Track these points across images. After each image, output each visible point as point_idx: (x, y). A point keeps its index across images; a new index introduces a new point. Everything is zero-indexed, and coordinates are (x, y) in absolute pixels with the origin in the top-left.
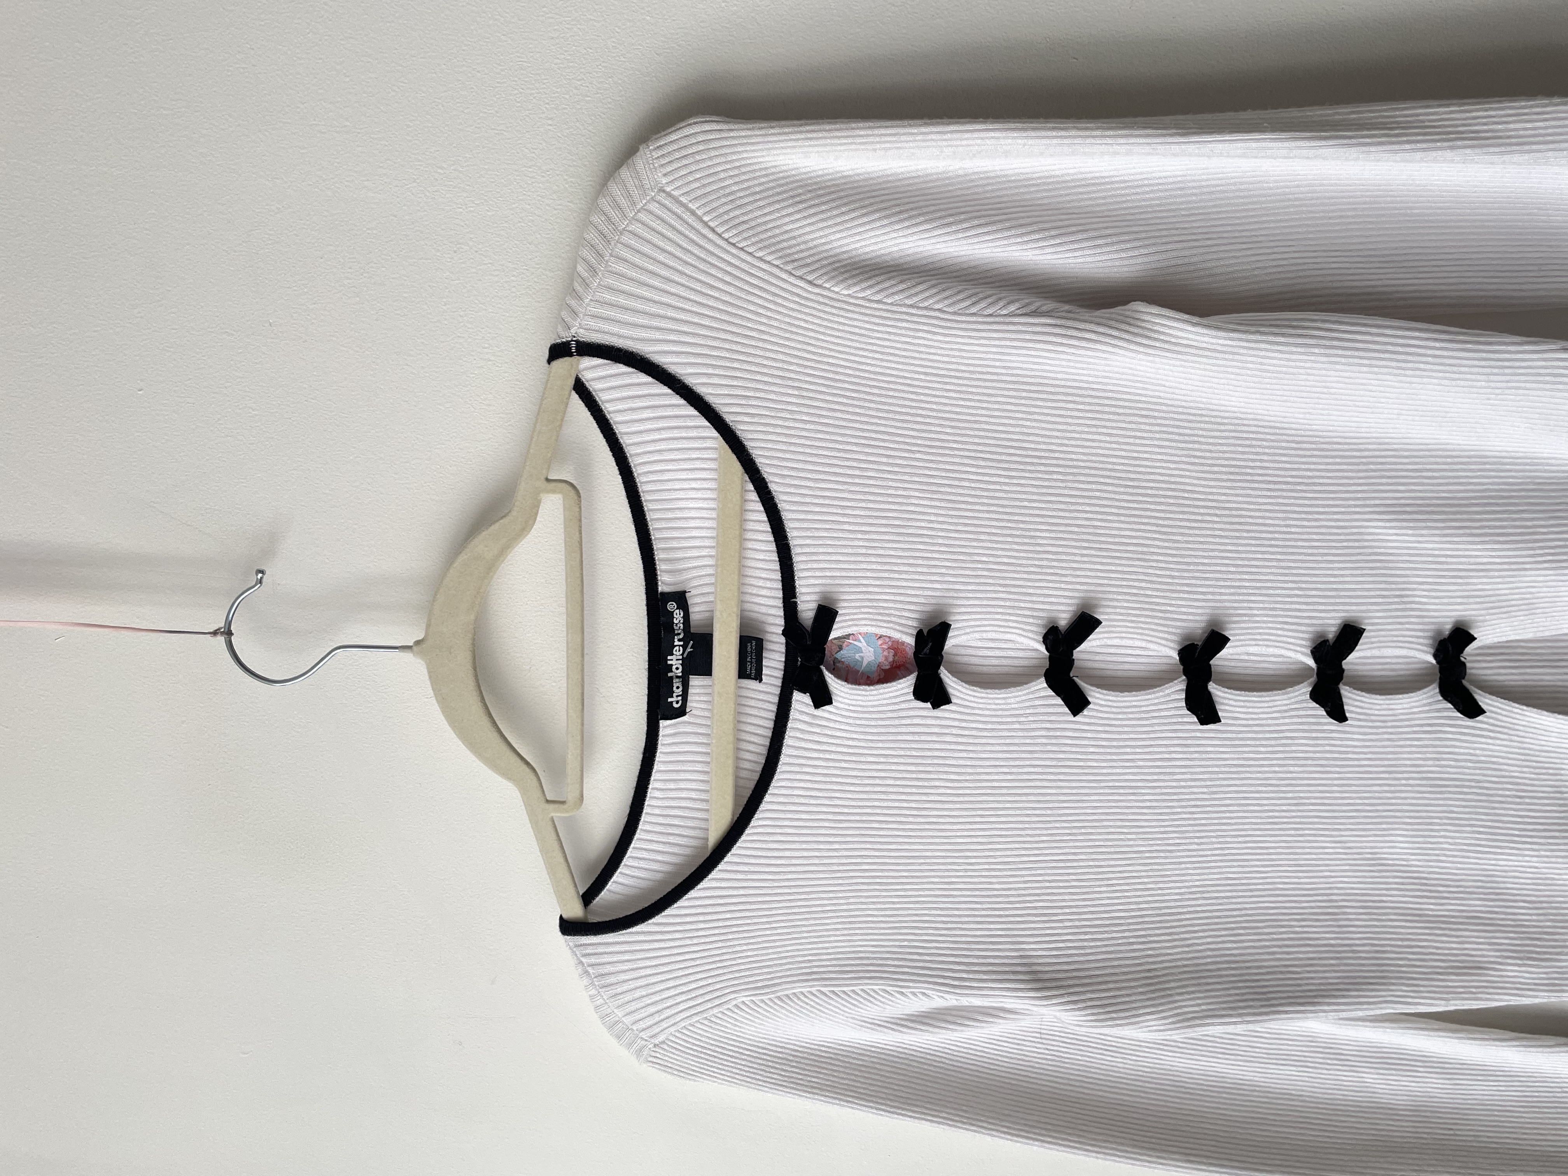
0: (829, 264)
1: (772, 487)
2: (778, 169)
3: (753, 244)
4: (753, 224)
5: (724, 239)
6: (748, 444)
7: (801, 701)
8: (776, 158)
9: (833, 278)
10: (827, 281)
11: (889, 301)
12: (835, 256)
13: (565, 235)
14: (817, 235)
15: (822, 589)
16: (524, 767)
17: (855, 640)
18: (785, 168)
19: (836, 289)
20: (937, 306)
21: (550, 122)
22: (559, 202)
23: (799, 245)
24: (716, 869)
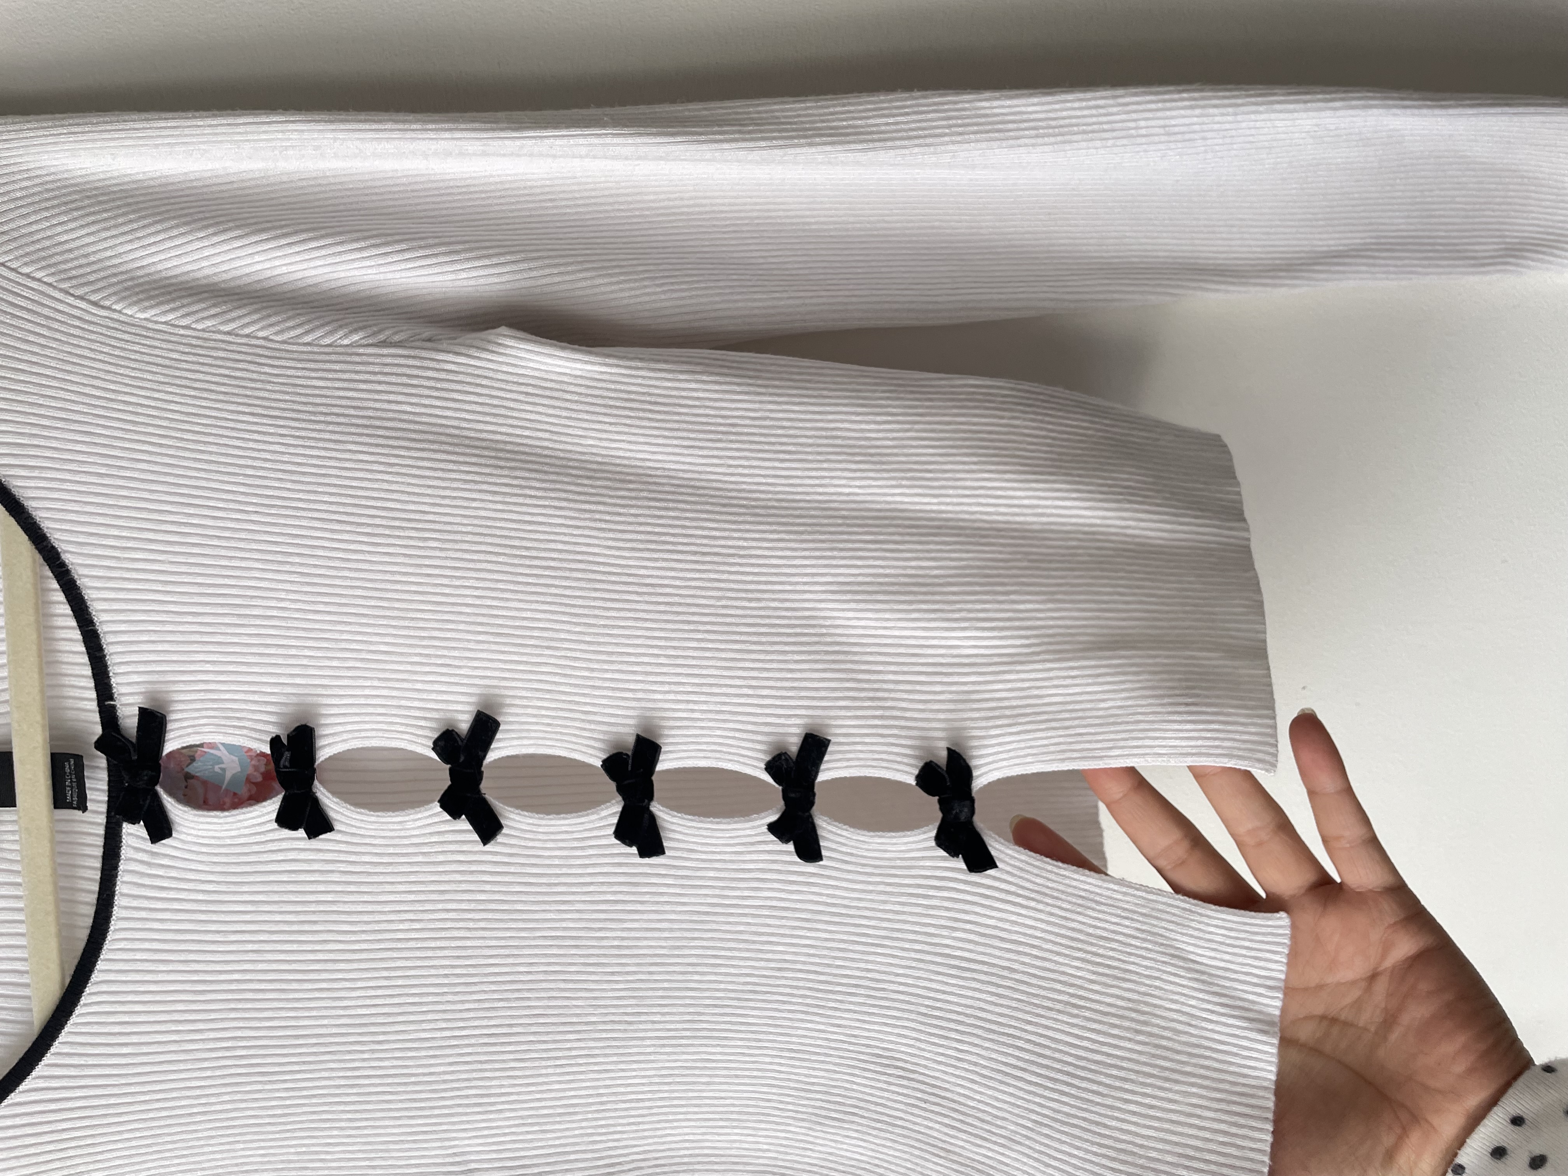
0: (119, 283)
1: (67, 558)
2: (44, 172)
3: (16, 258)
4: (15, 234)
6: (30, 505)
7: (133, 834)
8: (37, 157)
9: (124, 299)
10: (117, 302)
11: (200, 326)
12: (126, 272)
14: (100, 247)
15: (150, 687)
18: (52, 170)
19: (129, 312)
20: (261, 334)
23: (76, 258)
24: (42, 1063)
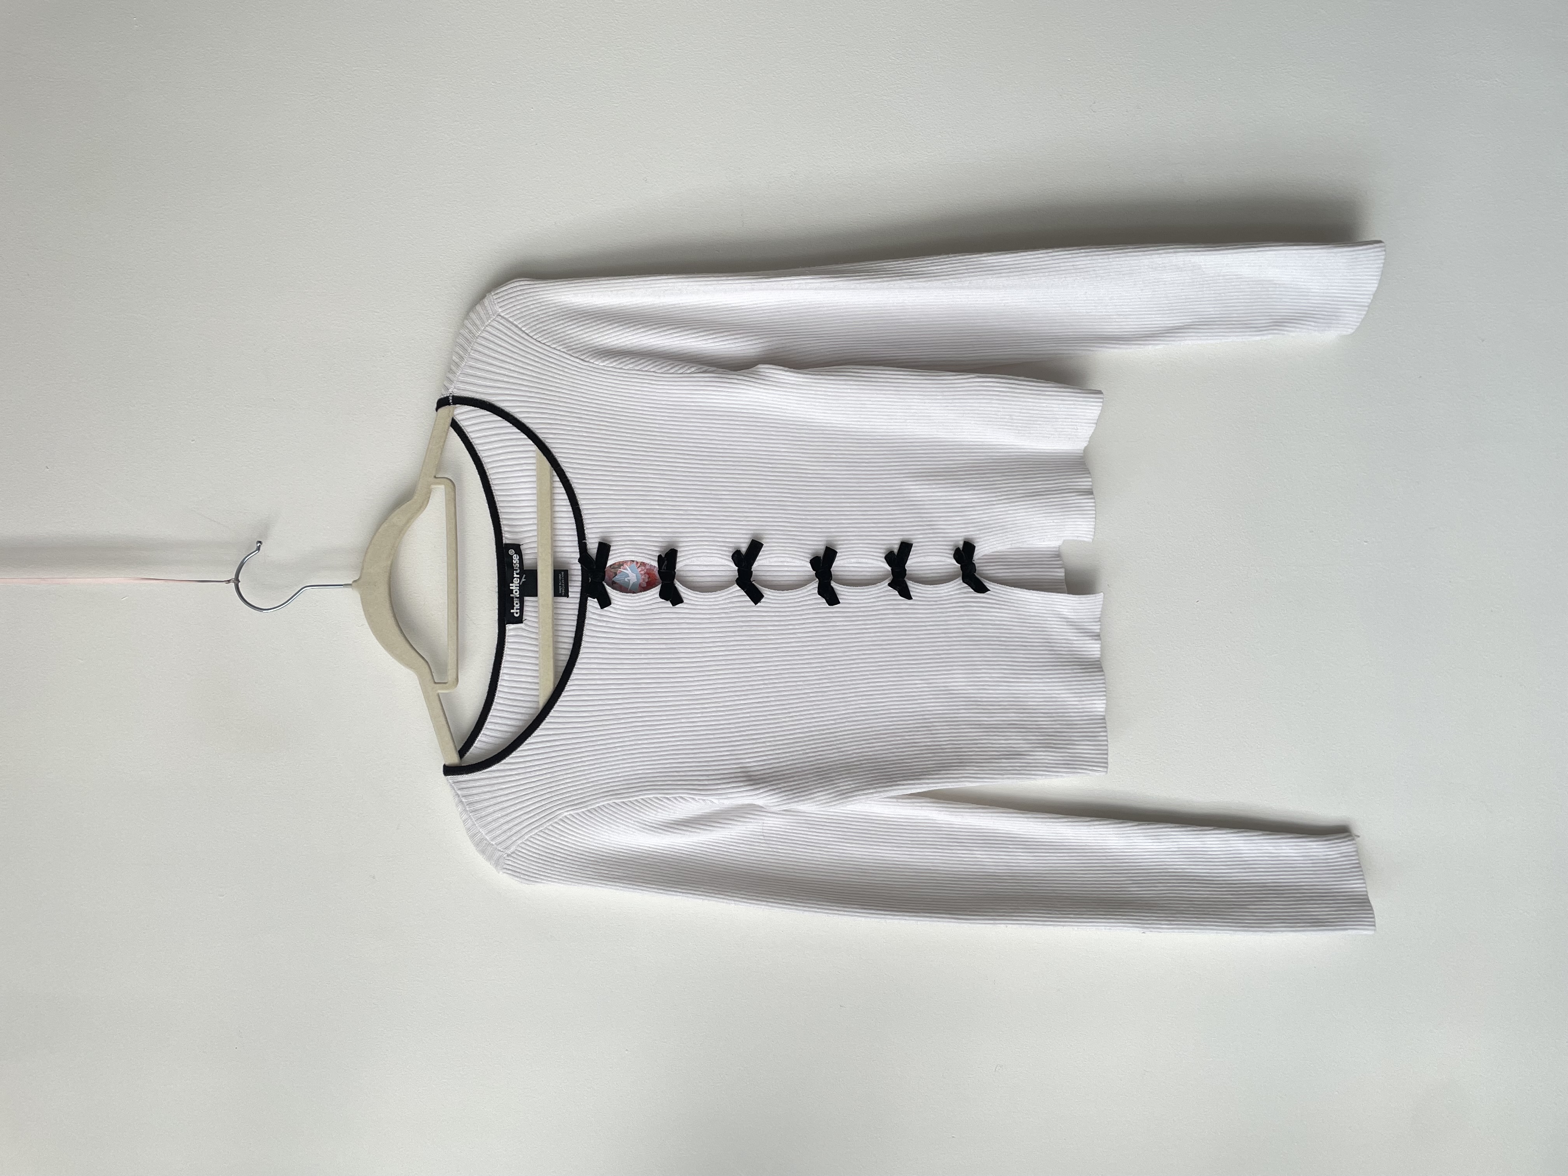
0: (592, 351)
1: (568, 475)
2: (562, 304)
3: (550, 341)
4: (549, 331)
5: (534, 339)
6: (553, 450)
7: (592, 604)
8: (560, 297)
9: (595, 357)
10: (592, 359)
11: (626, 368)
12: (595, 347)
13: (446, 346)
14: (585, 336)
15: (601, 535)
16: (421, 659)
17: (624, 569)
18: (565, 303)
19: (597, 363)
20: (652, 370)
21: (438, 287)
22: (443, 328)
23: (575, 341)
24: (545, 721)
